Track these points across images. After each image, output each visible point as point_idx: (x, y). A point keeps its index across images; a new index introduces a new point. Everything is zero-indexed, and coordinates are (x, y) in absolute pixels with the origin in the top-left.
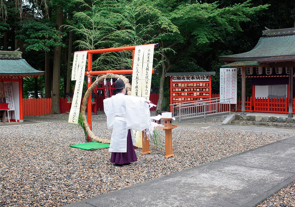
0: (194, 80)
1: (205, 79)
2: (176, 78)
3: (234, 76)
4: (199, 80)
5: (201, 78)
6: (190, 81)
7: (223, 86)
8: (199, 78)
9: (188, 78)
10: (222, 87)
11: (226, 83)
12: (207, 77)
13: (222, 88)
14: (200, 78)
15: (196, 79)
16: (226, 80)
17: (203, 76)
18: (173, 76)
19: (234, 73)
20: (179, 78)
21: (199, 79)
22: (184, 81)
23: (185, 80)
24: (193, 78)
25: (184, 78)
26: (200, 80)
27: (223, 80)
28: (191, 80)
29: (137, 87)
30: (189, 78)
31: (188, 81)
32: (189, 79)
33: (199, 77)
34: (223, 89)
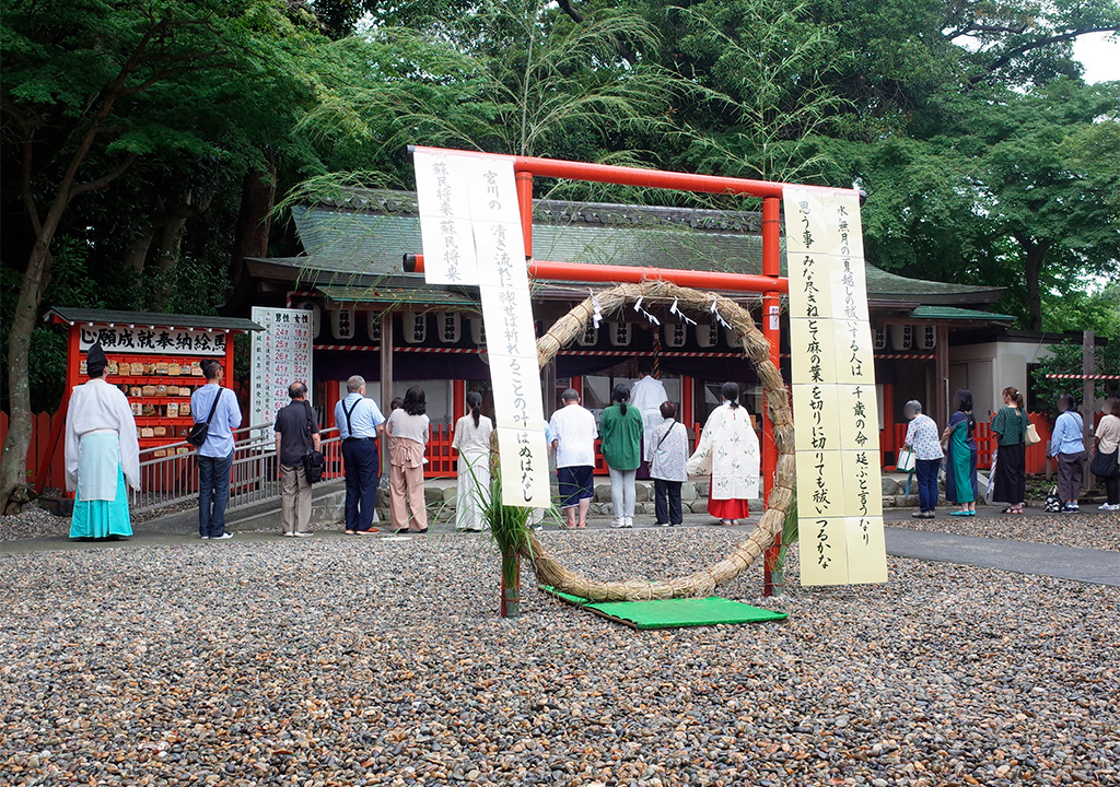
0: (169, 350)
1: (212, 344)
2: (95, 334)
3: (303, 342)
4: (186, 351)
5: (197, 340)
6: (152, 351)
7: (264, 378)
8: (186, 341)
9: (146, 338)
10: (258, 382)
11: (273, 366)
12: (219, 340)
13: (258, 386)
14: (194, 342)
15: (175, 342)
16: (273, 355)
17: (205, 335)
18: (82, 326)
19: (303, 330)
20: (108, 337)
21: (186, 346)
22: (129, 349)
23: (133, 346)
24: (165, 340)
25: (127, 335)
26: (193, 352)
27: (263, 354)
28: (159, 349)
29: (814, 346)
30: (150, 336)
31: (147, 349)
32: (149, 342)
33: (187, 338)
34: (263, 390)
